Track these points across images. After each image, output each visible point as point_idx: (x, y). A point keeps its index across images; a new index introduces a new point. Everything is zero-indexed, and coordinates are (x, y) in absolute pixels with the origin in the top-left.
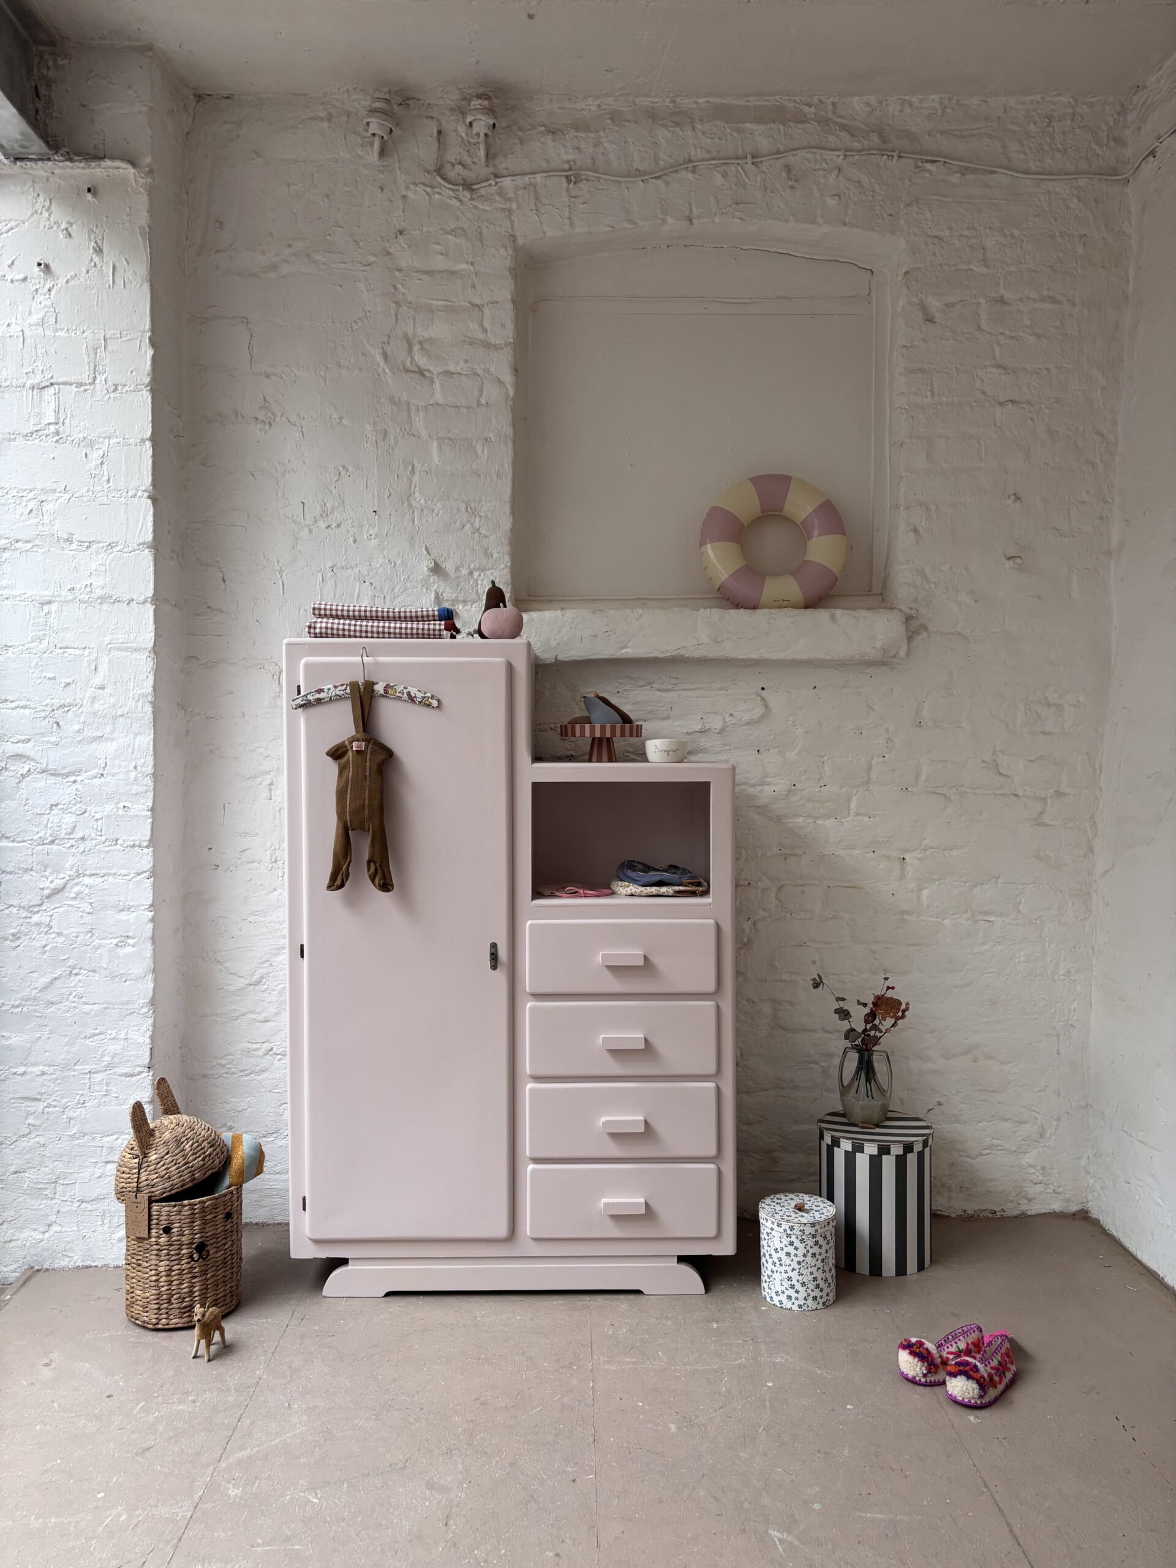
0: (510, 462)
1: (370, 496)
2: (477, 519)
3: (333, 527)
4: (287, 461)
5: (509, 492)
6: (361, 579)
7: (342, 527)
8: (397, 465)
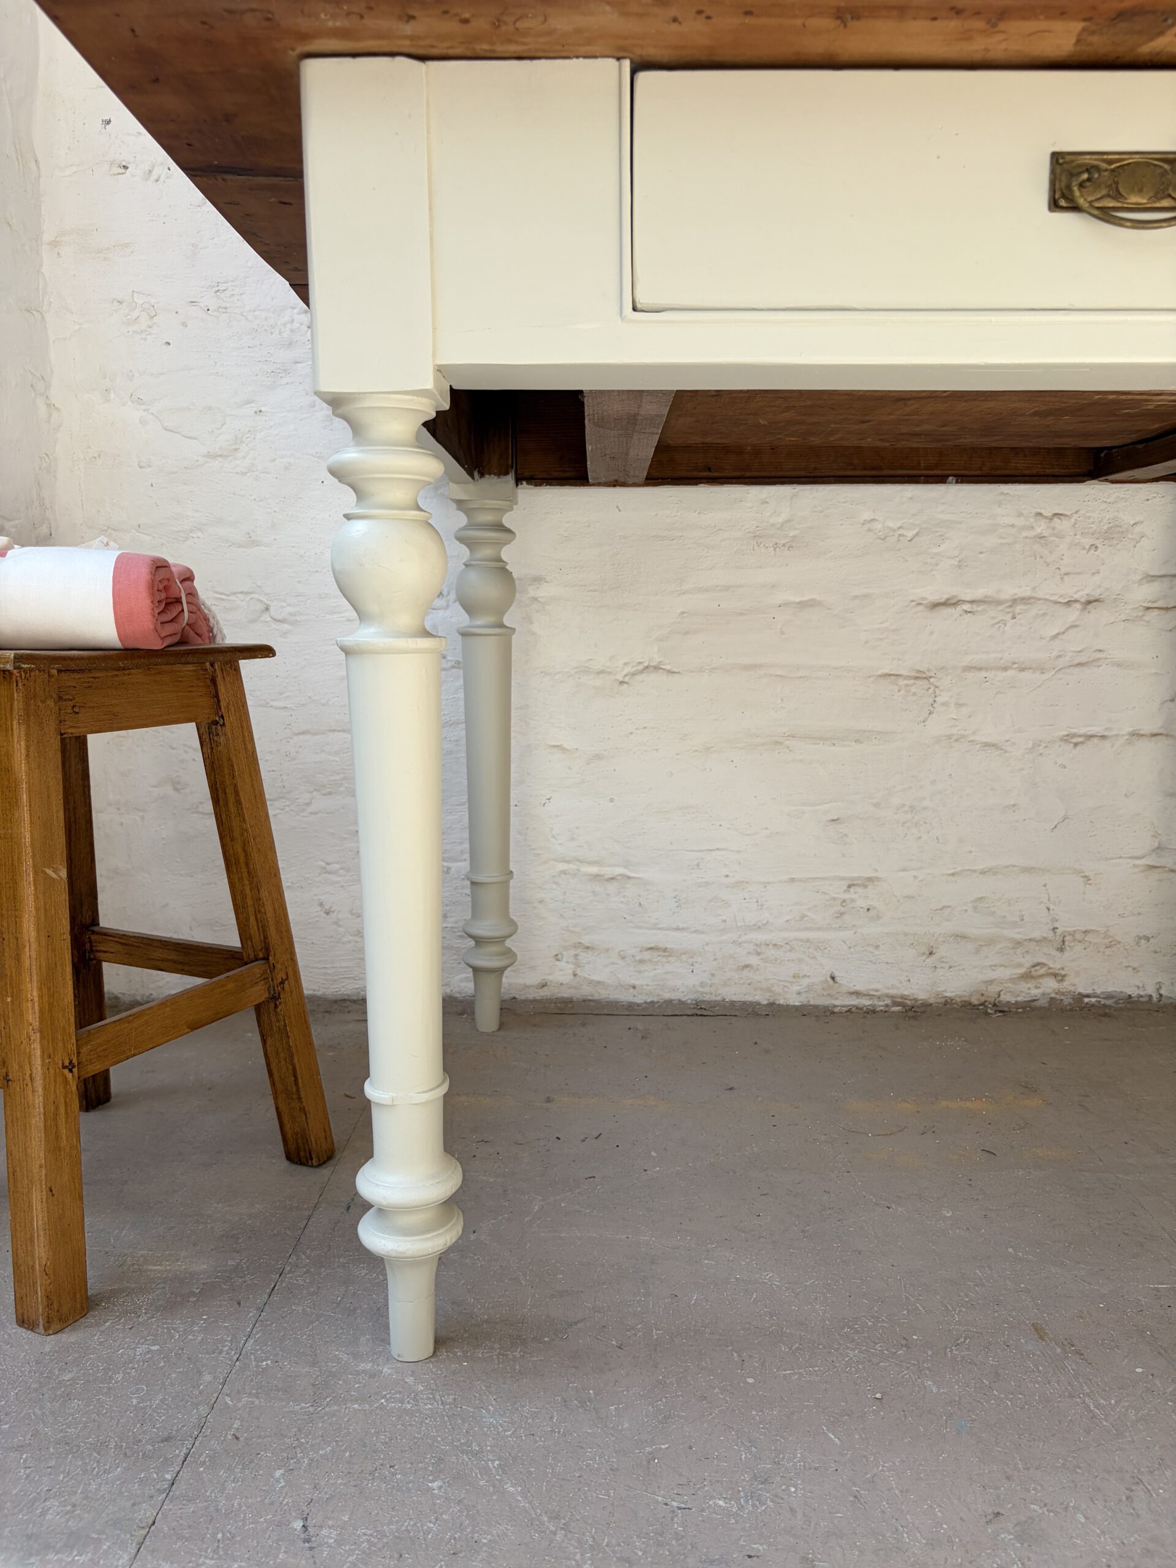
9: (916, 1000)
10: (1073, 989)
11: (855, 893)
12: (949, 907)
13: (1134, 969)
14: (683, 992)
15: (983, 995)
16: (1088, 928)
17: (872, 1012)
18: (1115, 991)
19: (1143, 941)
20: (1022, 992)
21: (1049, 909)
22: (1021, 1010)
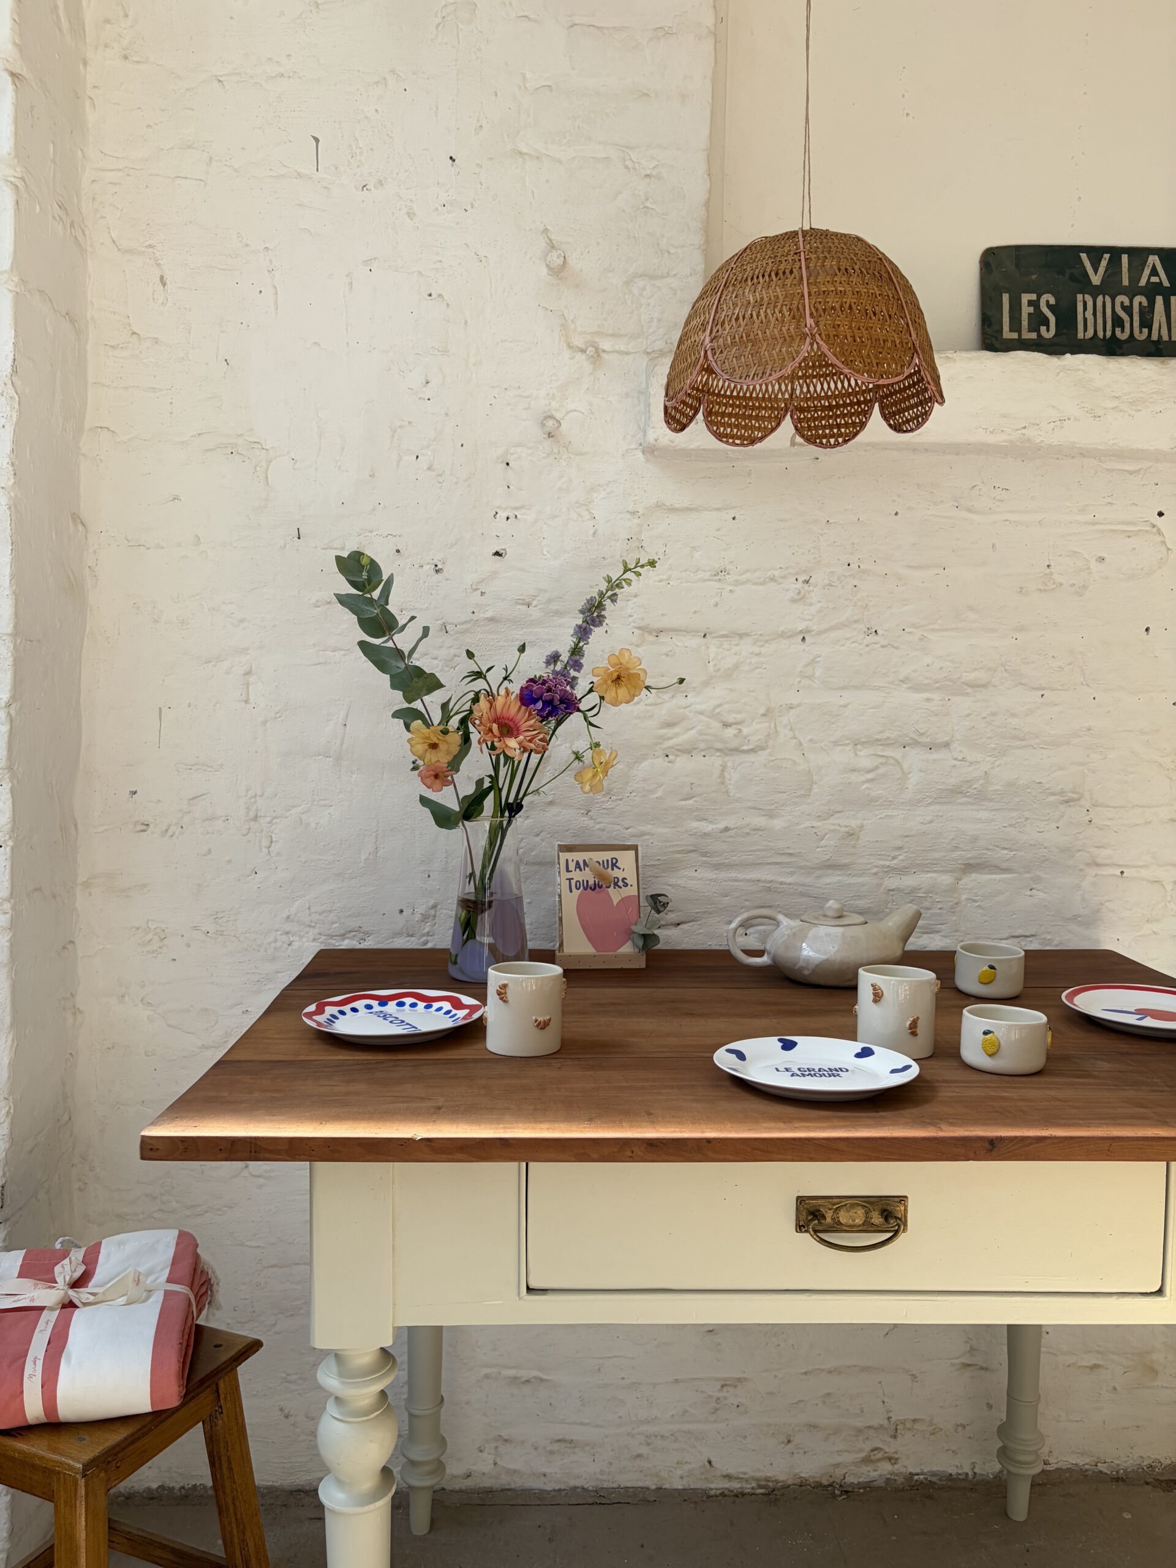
1: (444, 128)
3: (371, 186)
7: (388, 187)
8: (494, 73)
9: (777, 1481)
10: (903, 1470)
11: (727, 1392)
12: (803, 1401)
13: (953, 1452)
14: (585, 1479)
15: (831, 1476)
16: (917, 1417)
17: (740, 1495)
18: (938, 1471)
19: (960, 1428)
20: (863, 1474)
21: (884, 1402)
22: (862, 1491)
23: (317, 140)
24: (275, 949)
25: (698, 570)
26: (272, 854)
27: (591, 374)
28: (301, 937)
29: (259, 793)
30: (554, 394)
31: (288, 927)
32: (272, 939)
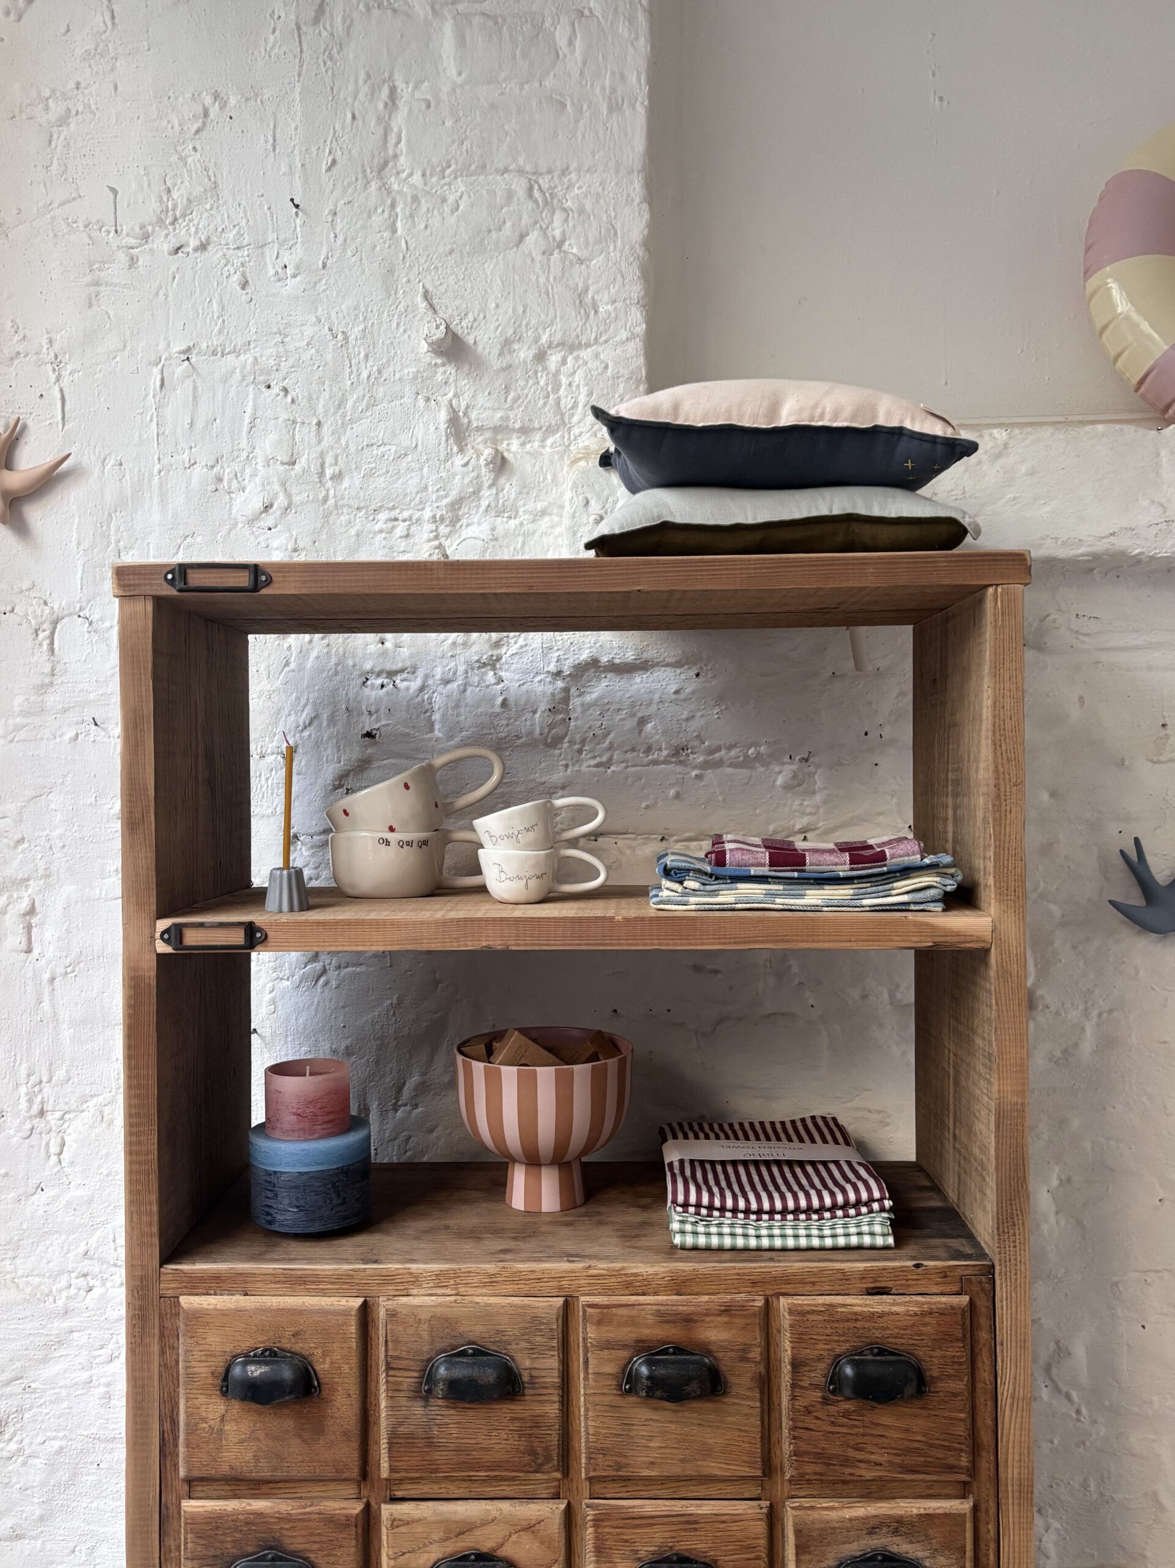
0: (642, 64)
1: (284, 169)
2: (558, 217)
3: (190, 249)
4: (72, 85)
5: (639, 143)
6: (262, 378)
7: (209, 248)
8: (351, 87)
23: (114, 192)
24: (68, 1298)
25: (648, 750)
26: (63, 1164)
27: (490, 486)
28: (104, 1281)
29: (45, 1079)
30: (442, 516)
31: (85, 1266)
32: (63, 1283)
